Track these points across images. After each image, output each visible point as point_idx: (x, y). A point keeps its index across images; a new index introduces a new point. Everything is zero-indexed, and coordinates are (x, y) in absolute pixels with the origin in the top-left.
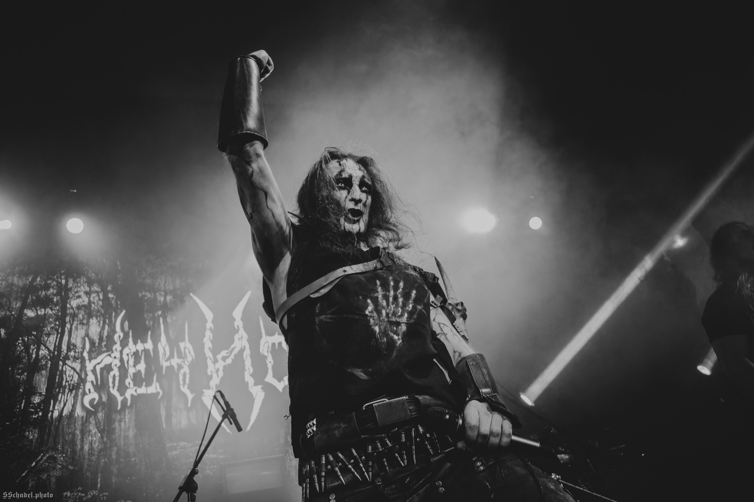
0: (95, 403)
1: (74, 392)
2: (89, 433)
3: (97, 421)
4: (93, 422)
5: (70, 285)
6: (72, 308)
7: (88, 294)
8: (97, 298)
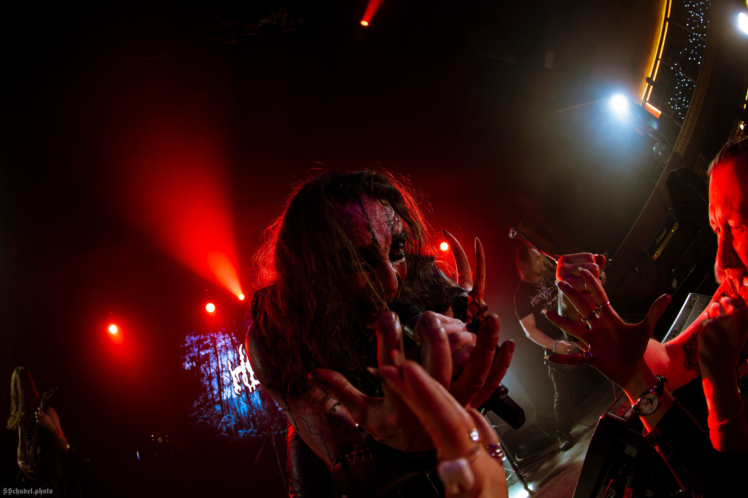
0: (240, 390)
1: (230, 387)
3: (243, 398)
4: (242, 400)
5: (216, 336)
6: (219, 347)
7: (224, 339)
8: (228, 341)
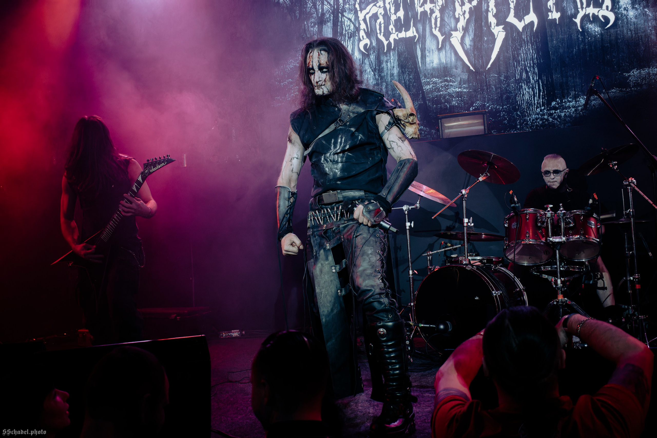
0: (368, 47)
1: (352, 39)
2: (365, 72)
3: (370, 62)
4: (368, 63)
